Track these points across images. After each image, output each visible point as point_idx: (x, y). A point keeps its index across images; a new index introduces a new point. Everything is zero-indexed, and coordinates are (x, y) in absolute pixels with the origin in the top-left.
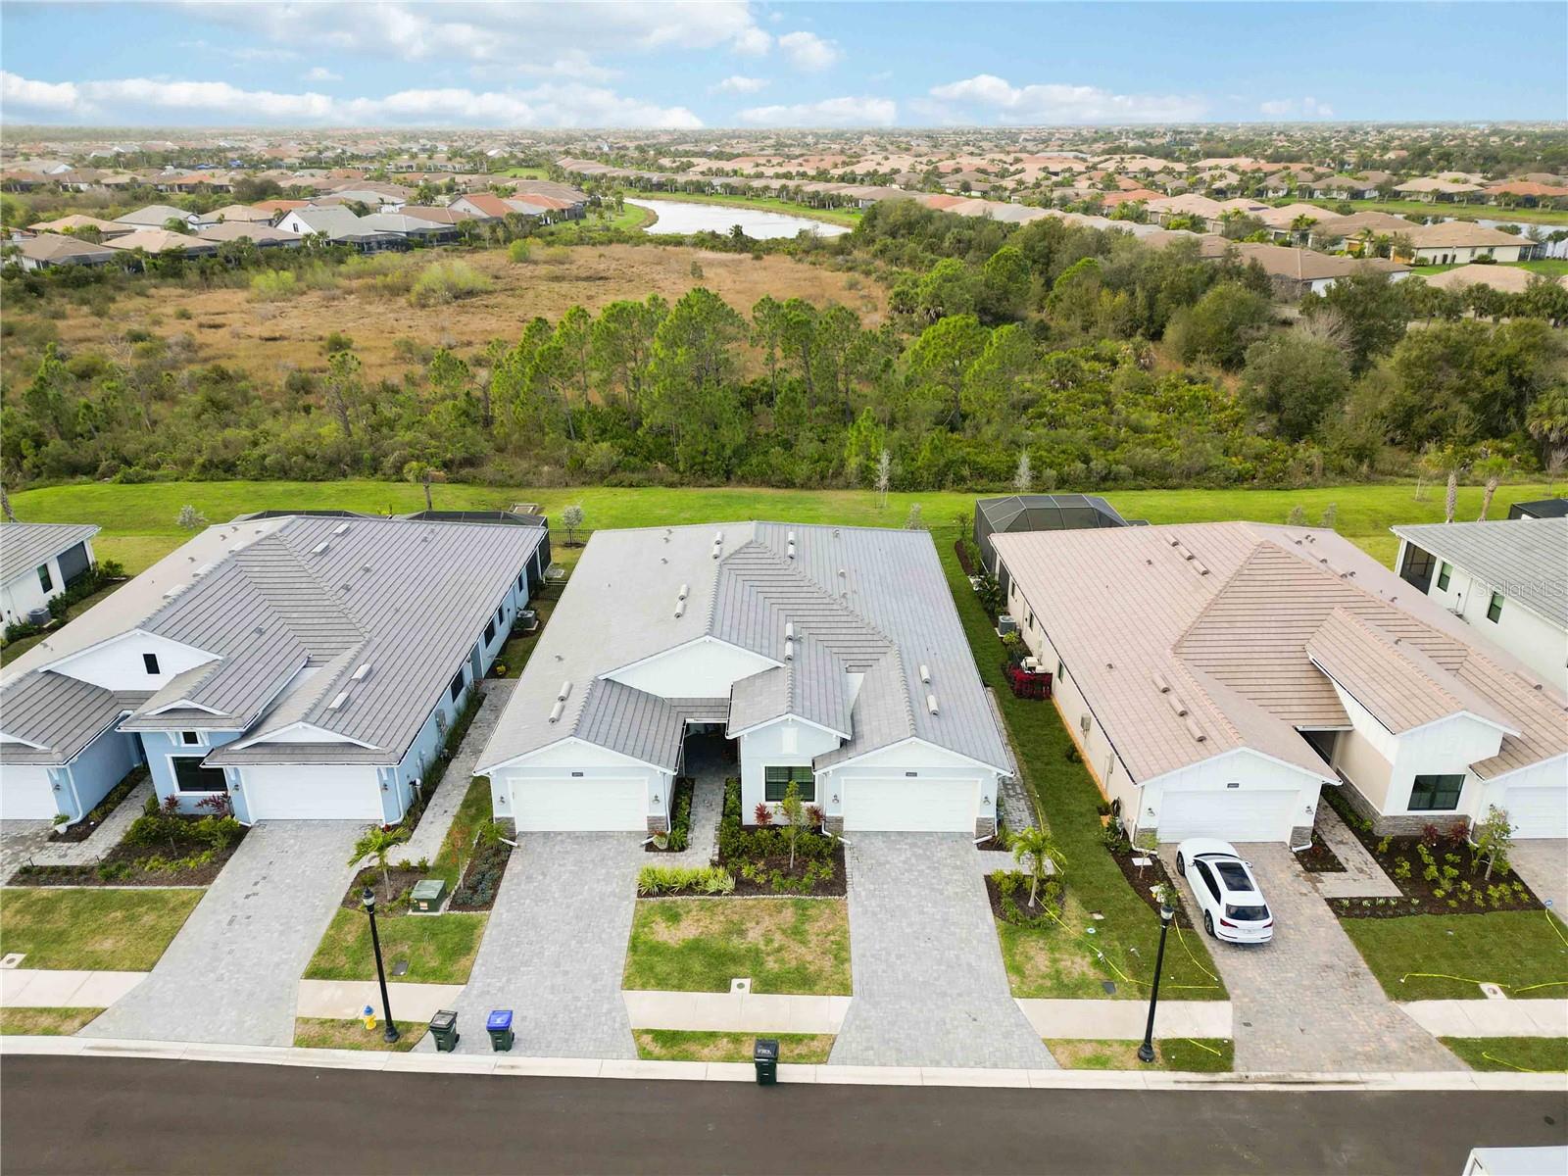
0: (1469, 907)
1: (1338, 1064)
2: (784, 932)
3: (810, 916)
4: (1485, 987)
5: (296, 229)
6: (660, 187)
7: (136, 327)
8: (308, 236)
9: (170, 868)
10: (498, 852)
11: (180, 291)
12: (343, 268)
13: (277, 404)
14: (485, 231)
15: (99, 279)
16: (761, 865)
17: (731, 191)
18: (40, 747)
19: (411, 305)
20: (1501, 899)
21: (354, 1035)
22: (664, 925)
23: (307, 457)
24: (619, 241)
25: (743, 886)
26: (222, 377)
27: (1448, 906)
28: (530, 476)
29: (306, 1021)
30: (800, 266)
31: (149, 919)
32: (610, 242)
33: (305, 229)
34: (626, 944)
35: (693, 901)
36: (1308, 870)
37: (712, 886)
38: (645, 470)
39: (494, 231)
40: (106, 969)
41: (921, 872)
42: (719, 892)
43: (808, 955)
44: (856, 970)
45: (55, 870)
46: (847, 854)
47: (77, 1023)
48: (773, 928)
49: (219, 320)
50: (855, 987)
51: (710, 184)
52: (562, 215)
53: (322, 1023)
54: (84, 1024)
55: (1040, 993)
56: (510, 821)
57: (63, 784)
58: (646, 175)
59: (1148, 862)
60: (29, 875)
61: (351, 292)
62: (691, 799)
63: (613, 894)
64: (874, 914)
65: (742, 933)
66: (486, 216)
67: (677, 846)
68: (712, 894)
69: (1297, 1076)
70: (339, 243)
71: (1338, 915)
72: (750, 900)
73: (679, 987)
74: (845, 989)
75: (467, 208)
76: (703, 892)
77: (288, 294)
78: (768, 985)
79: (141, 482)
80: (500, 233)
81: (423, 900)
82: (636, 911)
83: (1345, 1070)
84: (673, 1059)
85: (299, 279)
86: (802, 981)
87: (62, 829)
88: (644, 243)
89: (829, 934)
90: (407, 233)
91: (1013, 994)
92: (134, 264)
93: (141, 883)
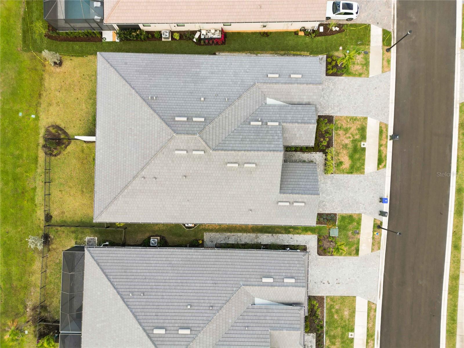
2: (346, 133)
3: (341, 126)
16: (323, 139)
22: (343, 166)
25: (330, 144)
34: (350, 175)
35: (335, 158)
37: (332, 153)
43: (354, 128)
44: (359, 115)
48: (345, 136)
50: (365, 116)
64: (340, 109)
65: (346, 145)
72: (335, 142)
73: (364, 160)
74: (366, 118)
78: (363, 137)
82: (338, 174)
86: (363, 129)
89: (347, 122)
91: (368, 77)
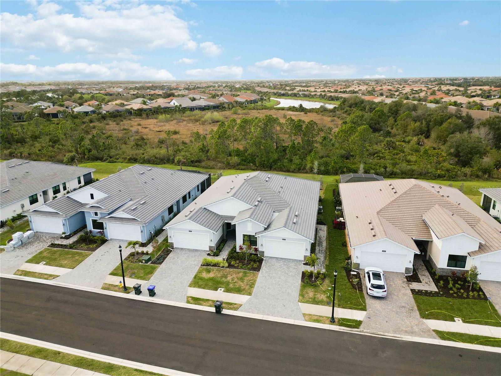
0: (461, 297)
1: (395, 332)
2: (238, 278)
3: (247, 276)
4: (456, 319)
5: (174, 104)
6: (283, 95)
7: (126, 127)
8: (177, 106)
9: (86, 247)
10: (168, 251)
11: (140, 119)
12: (185, 115)
13: (154, 146)
14: (226, 106)
15: (120, 116)
16: (238, 262)
17: (305, 96)
18: (61, 214)
19: (200, 124)
20: (473, 296)
21: (117, 288)
22: (205, 273)
23: (156, 158)
24: (265, 109)
25: (230, 266)
26: (143, 139)
27: (453, 295)
28: (214, 166)
29: (106, 284)
30: (318, 116)
31: (77, 258)
32: (263, 109)
33: (176, 104)
34: (193, 276)
35: (215, 268)
36: (408, 281)
37: (222, 265)
38: (247, 165)
39: (229, 105)
40: (63, 267)
41: (284, 269)
42: (223, 267)
43: (242, 285)
44: (255, 290)
45: (59, 245)
46: (264, 262)
47: (53, 277)
48: (235, 277)
49: (148, 126)
50: (253, 294)
51: (298, 94)
52: (251, 102)
53: (110, 285)
54: (54, 278)
55: (307, 302)
56: (172, 244)
57: (65, 224)
58: (280, 91)
59: (355, 273)
60: (53, 245)
61: (185, 121)
62: (224, 245)
63: (194, 265)
64: (266, 277)
65: (226, 277)
66: (227, 101)
67: (216, 255)
68: (221, 267)
69: (379, 333)
70: (185, 108)
71: (413, 293)
72: (231, 270)
73: (204, 288)
74: (250, 294)
75: (222, 99)
76: (219, 266)
77: (167, 121)
78: (228, 290)
79: (113, 162)
80: (231, 106)
81: (144, 260)
82: (199, 269)
83: (396, 334)
84: (195, 304)
85: (171, 117)
86: (239, 291)
87: (63, 236)
88: (272, 109)
89: (250, 280)
90: (205, 106)
91: (299, 301)
92: (130, 113)
93: (78, 250)
